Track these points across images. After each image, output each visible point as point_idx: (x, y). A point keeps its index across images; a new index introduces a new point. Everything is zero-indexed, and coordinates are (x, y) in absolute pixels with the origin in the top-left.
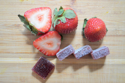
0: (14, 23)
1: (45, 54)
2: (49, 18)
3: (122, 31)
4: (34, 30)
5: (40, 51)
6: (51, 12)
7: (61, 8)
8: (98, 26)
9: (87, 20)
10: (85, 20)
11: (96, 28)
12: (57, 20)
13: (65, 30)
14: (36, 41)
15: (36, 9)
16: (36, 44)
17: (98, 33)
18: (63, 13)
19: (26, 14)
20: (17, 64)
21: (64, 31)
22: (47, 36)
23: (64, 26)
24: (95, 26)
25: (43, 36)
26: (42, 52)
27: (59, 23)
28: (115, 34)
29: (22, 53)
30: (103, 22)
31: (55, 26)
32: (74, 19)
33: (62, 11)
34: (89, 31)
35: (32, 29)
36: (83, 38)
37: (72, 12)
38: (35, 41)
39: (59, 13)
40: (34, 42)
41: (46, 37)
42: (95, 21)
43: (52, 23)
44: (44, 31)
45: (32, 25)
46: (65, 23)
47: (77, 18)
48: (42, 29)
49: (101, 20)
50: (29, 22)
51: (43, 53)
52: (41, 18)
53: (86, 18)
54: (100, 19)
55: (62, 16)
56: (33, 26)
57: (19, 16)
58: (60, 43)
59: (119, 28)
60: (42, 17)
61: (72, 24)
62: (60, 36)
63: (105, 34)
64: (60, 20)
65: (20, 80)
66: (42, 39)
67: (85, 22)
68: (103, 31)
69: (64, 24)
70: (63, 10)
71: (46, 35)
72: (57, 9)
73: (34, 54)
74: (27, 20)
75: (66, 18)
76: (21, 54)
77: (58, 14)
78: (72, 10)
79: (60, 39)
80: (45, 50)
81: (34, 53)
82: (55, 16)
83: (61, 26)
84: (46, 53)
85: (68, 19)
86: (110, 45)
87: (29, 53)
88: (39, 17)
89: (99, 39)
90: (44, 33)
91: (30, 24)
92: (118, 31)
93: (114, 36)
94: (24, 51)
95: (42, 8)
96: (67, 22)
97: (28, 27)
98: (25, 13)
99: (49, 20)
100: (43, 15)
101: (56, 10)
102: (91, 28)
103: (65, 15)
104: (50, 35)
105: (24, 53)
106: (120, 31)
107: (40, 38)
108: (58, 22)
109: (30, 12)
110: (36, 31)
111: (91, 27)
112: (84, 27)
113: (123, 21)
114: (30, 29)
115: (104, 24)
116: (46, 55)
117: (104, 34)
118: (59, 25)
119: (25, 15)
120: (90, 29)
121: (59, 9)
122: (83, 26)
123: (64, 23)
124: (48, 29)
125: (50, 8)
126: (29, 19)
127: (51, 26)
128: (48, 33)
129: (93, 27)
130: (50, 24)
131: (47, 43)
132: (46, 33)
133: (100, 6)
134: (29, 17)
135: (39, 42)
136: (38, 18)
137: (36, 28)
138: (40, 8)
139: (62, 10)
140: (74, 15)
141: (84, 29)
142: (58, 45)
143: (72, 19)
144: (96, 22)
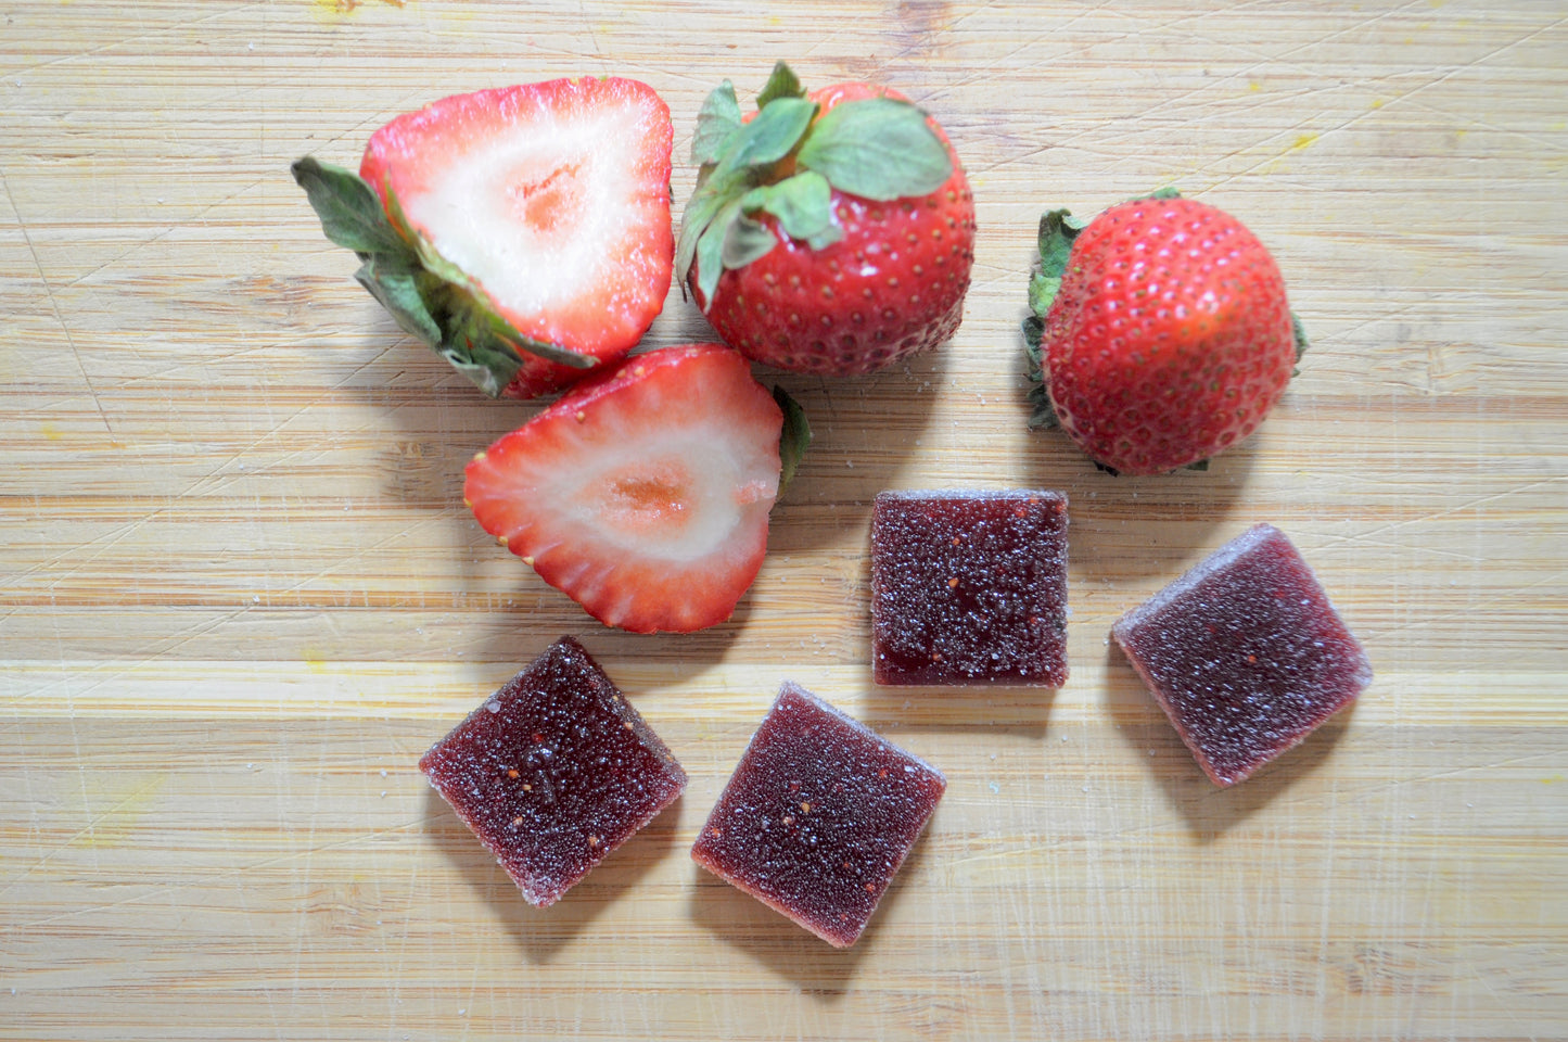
0: (244, 266)
1: (596, 613)
2: (644, 198)
3: (1469, 347)
4: (473, 333)
5: (547, 571)
6: (668, 131)
7: (784, 85)
8: (1201, 289)
9: (1073, 222)
10: (1055, 226)
11: (1180, 312)
12: (732, 214)
13: (827, 330)
14: (492, 453)
15: (496, 96)
16: (494, 492)
17: (1197, 363)
18: (807, 134)
19: (380, 150)
20: (274, 725)
21: (811, 337)
22: (627, 398)
23: (819, 280)
24: (1162, 283)
25: (581, 395)
26: (566, 582)
27: (764, 243)
28: (1396, 390)
29: (332, 603)
30: (1256, 244)
31: (708, 286)
32: (931, 203)
33: (797, 116)
34: (1101, 343)
35: (455, 322)
36: (1034, 430)
37: (911, 126)
38: (481, 456)
39: (761, 140)
40: (473, 470)
41: (611, 416)
42: (1168, 228)
43: (682, 261)
44: (586, 349)
45: (450, 276)
46: (833, 251)
47: (968, 198)
48: (571, 322)
49: (1237, 226)
50: (415, 242)
51: (572, 594)
52: (552, 200)
53: (1056, 207)
54: (1218, 213)
55: (789, 174)
56: (461, 281)
57: (306, 172)
58: (766, 487)
59: (1435, 317)
60: (562, 184)
61: (912, 262)
62: (765, 400)
63: (1281, 380)
64: (771, 221)
65: (313, 911)
66: (565, 433)
67: (1046, 249)
68: (1262, 348)
69: (815, 257)
70: (809, 103)
71: (613, 386)
72: (729, 94)
73: (476, 616)
74: (396, 222)
75: (836, 192)
76: (326, 619)
77: (748, 152)
78: (903, 103)
79: (770, 433)
80: (596, 566)
81: (473, 599)
82: (713, 178)
83: (783, 280)
84: (608, 595)
85: (861, 200)
86: (1339, 509)
87: (412, 606)
88: (527, 191)
89: (1208, 442)
90: (591, 361)
91: (434, 267)
92: (1431, 347)
93: (1380, 406)
94: (364, 585)
95: (564, 83)
96: (852, 236)
97: (408, 295)
98: (378, 136)
99: (640, 217)
100: (572, 171)
101: (724, 108)
102: (1122, 312)
103: (822, 163)
104: (652, 395)
105: (356, 604)
106: (1446, 354)
107: (543, 428)
108: (755, 239)
109: (430, 128)
110: (497, 347)
111: (1120, 295)
112: (1045, 304)
113: (1483, 241)
114: (425, 317)
115: (1267, 261)
116: (614, 618)
117: (1265, 381)
118: (761, 266)
119: (370, 167)
120: (1104, 319)
121: (763, 101)
122: (1033, 297)
123: (818, 244)
124: (630, 323)
125: (650, 92)
126: (418, 212)
127: (663, 292)
128: (639, 370)
129: (1144, 300)
130: (655, 264)
131: (624, 488)
132: (614, 362)
133: (1215, 69)
134: (421, 189)
135: (526, 463)
136: (522, 203)
137: (503, 303)
138: (544, 87)
139: (788, 105)
140: (933, 160)
141: (1035, 325)
142: (747, 510)
143: (907, 203)
144: (1180, 237)
